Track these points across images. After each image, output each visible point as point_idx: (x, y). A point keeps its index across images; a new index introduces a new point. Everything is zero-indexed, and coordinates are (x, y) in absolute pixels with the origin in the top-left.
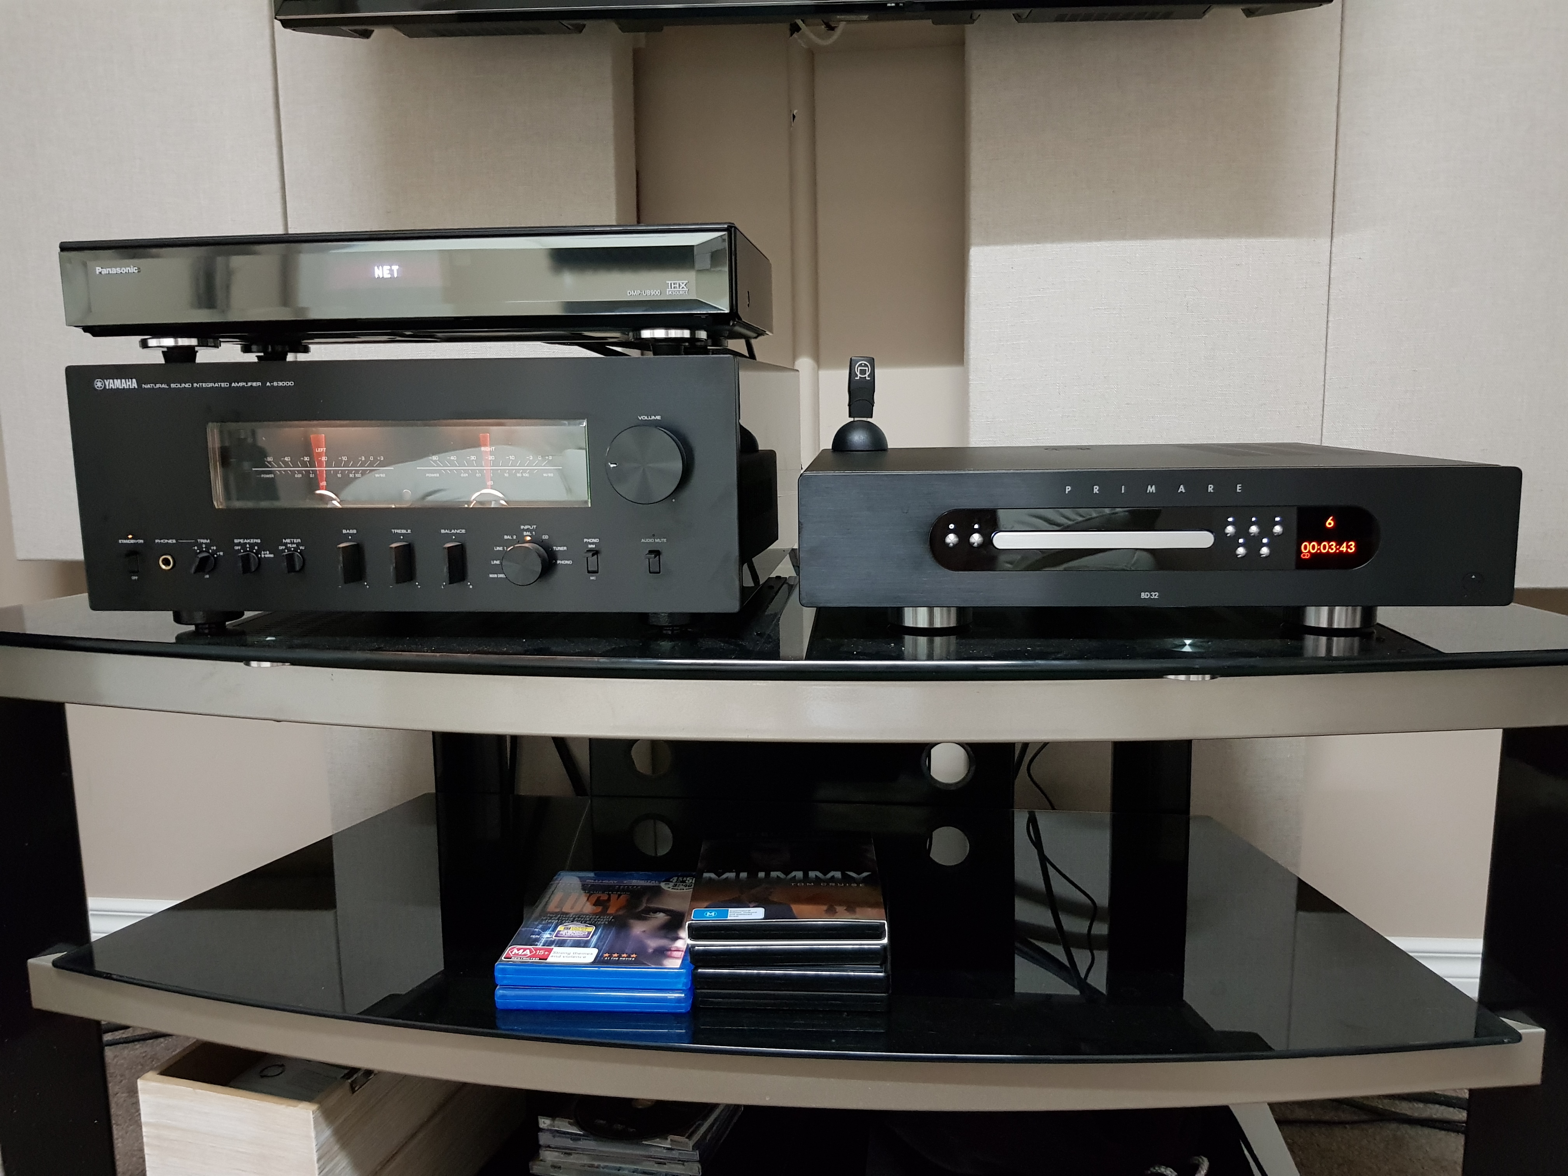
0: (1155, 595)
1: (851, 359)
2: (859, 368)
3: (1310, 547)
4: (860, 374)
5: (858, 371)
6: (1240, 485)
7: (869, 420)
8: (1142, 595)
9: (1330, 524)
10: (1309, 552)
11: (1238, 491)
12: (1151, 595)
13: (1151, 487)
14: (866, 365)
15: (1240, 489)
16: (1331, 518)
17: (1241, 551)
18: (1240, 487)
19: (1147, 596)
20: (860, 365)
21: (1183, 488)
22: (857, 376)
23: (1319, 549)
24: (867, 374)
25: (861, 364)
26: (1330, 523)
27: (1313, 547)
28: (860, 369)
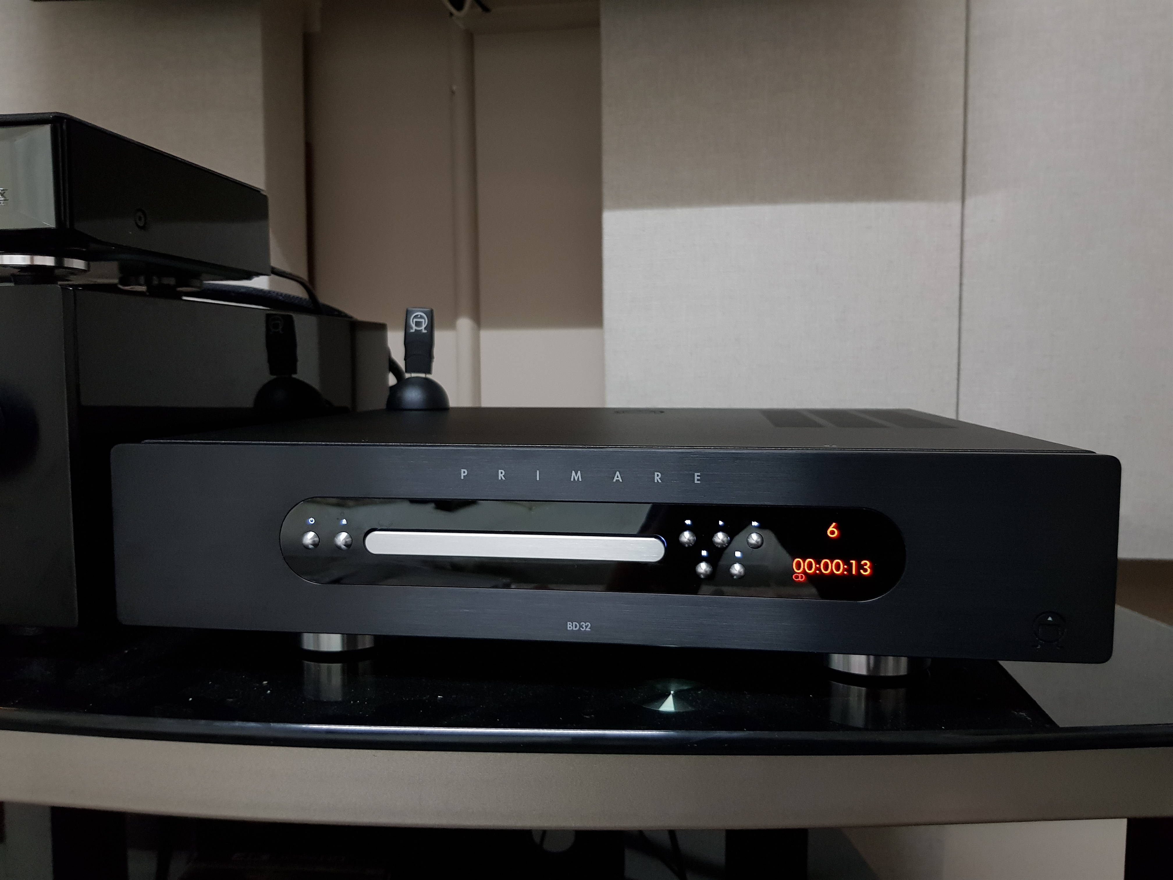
0: (586, 627)
1: (407, 311)
2: (415, 320)
3: (804, 565)
4: (416, 325)
5: (413, 323)
6: (699, 474)
7: (428, 376)
8: (569, 626)
9: (832, 533)
10: (804, 572)
11: (696, 482)
12: (581, 626)
13: (576, 474)
14: (421, 317)
15: (698, 480)
16: (834, 524)
17: (703, 568)
18: (698, 476)
19: (576, 627)
20: (416, 317)
21: (619, 476)
22: (412, 328)
23: (819, 569)
24: (424, 326)
25: (418, 315)
26: (832, 531)
27: (810, 566)
28: (416, 322)
